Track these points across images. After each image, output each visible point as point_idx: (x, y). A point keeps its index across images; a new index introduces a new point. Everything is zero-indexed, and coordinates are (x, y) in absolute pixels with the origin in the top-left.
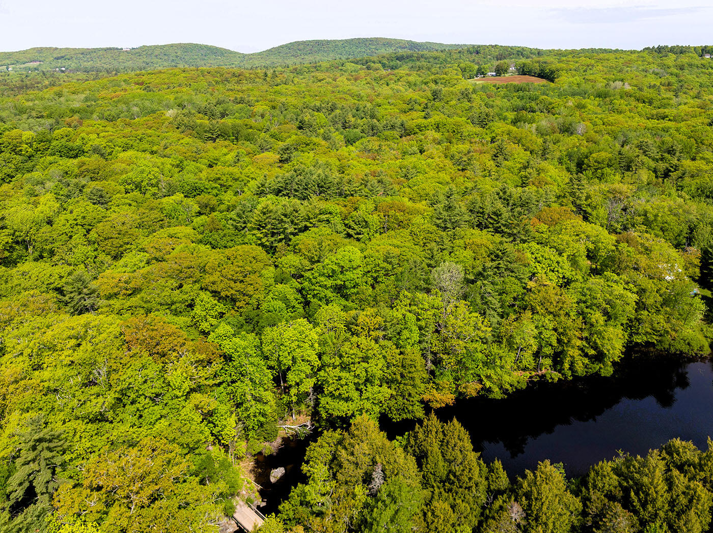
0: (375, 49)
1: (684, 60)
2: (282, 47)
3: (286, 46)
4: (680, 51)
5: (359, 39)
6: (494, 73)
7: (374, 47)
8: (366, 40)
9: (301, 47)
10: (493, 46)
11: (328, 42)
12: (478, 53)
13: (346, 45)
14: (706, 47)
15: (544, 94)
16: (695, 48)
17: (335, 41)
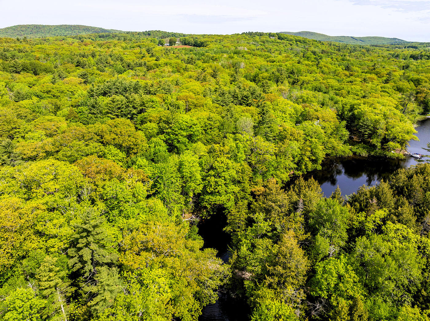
0: (78, 32)
1: (263, 38)
2: (8, 28)
3: (11, 28)
4: (261, 35)
5: (66, 25)
6: (168, 44)
7: (77, 31)
8: (71, 26)
9: (24, 29)
10: (157, 31)
11: (44, 26)
12: (149, 35)
13: (57, 29)
14: (270, 33)
15: (206, 52)
16: (266, 33)
17: (48, 26)
